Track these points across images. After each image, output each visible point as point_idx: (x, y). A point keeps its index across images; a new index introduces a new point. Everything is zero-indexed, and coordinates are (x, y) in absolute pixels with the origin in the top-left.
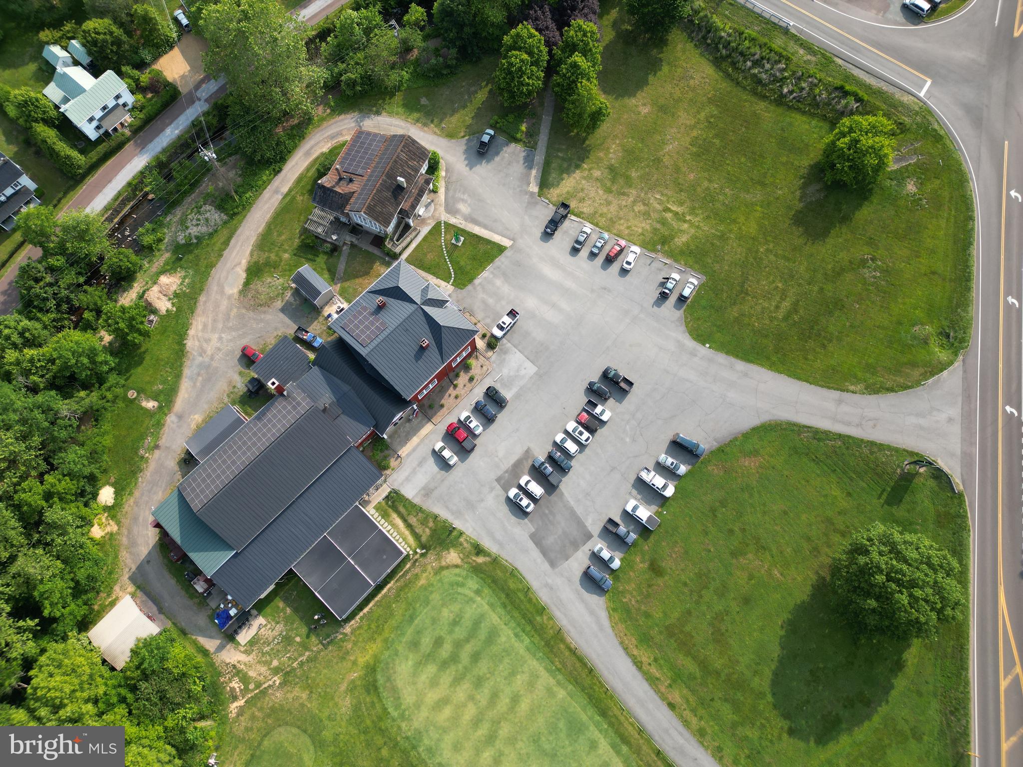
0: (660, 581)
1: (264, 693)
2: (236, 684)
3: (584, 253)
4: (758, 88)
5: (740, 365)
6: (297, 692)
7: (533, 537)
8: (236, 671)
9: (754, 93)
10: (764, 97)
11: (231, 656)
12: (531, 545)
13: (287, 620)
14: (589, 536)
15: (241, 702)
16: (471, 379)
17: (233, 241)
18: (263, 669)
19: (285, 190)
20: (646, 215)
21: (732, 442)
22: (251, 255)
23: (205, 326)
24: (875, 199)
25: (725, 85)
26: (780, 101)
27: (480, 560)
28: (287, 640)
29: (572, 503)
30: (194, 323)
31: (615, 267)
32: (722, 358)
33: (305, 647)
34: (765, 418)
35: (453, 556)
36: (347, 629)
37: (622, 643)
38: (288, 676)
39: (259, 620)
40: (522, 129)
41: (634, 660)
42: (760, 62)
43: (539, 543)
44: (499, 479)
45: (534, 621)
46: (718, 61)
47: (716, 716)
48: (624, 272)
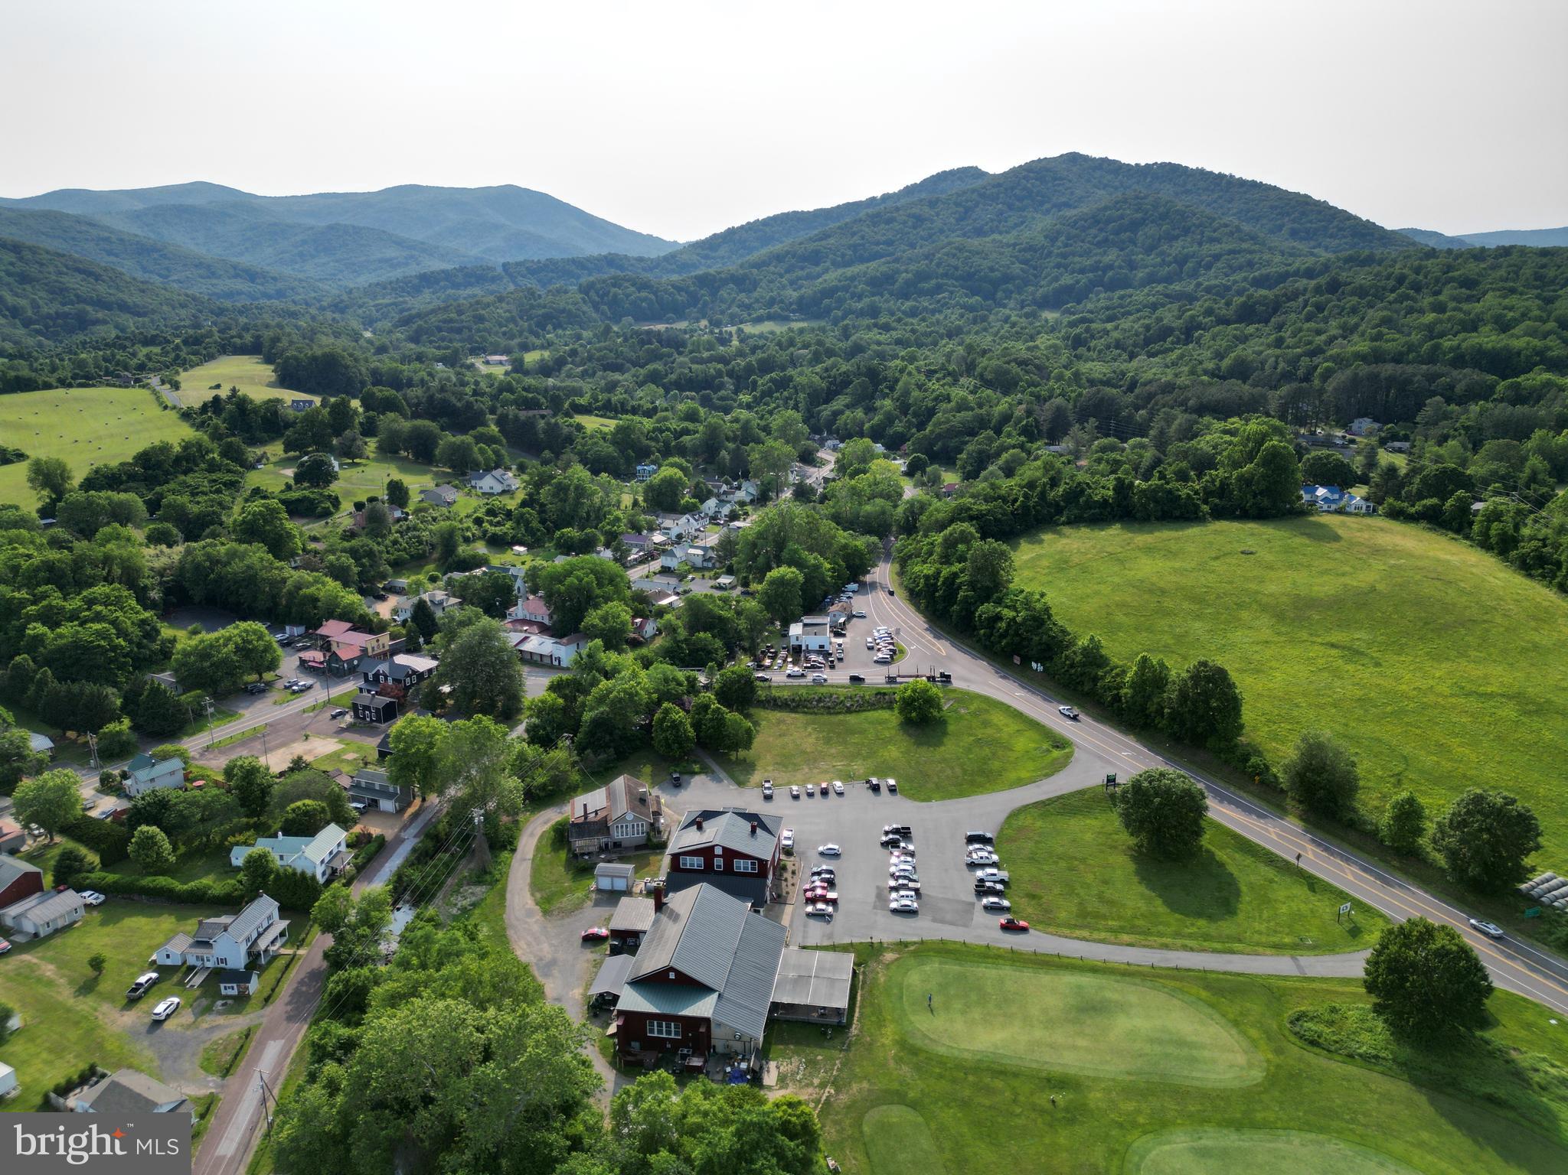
0: (1044, 900)
3: (804, 797)
4: (830, 710)
5: (965, 800)
6: (855, 1085)
7: (934, 920)
9: (830, 713)
10: (838, 713)
12: (939, 925)
13: (796, 1053)
14: (973, 904)
16: (794, 873)
17: (508, 896)
18: (810, 1090)
19: (530, 856)
20: (829, 771)
21: (1003, 828)
22: (533, 895)
23: (529, 945)
24: (951, 721)
25: (811, 717)
26: (849, 711)
27: (912, 948)
28: (812, 1064)
31: (832, 794)
32: (949, 802)
33: (830, 1058)
34: (1008, 812)
35: (889, 956)
36: (854, 1032)
38: (837, 1085)
39: (772, 1064)
40: (696, 768)
41: (1077, 938)
42: (820, 700)
43: (943, 921)
44: (875, 907)
45: (987, 955)
46: (794, 710)
47: (1161, 935)
48: (840, 794)
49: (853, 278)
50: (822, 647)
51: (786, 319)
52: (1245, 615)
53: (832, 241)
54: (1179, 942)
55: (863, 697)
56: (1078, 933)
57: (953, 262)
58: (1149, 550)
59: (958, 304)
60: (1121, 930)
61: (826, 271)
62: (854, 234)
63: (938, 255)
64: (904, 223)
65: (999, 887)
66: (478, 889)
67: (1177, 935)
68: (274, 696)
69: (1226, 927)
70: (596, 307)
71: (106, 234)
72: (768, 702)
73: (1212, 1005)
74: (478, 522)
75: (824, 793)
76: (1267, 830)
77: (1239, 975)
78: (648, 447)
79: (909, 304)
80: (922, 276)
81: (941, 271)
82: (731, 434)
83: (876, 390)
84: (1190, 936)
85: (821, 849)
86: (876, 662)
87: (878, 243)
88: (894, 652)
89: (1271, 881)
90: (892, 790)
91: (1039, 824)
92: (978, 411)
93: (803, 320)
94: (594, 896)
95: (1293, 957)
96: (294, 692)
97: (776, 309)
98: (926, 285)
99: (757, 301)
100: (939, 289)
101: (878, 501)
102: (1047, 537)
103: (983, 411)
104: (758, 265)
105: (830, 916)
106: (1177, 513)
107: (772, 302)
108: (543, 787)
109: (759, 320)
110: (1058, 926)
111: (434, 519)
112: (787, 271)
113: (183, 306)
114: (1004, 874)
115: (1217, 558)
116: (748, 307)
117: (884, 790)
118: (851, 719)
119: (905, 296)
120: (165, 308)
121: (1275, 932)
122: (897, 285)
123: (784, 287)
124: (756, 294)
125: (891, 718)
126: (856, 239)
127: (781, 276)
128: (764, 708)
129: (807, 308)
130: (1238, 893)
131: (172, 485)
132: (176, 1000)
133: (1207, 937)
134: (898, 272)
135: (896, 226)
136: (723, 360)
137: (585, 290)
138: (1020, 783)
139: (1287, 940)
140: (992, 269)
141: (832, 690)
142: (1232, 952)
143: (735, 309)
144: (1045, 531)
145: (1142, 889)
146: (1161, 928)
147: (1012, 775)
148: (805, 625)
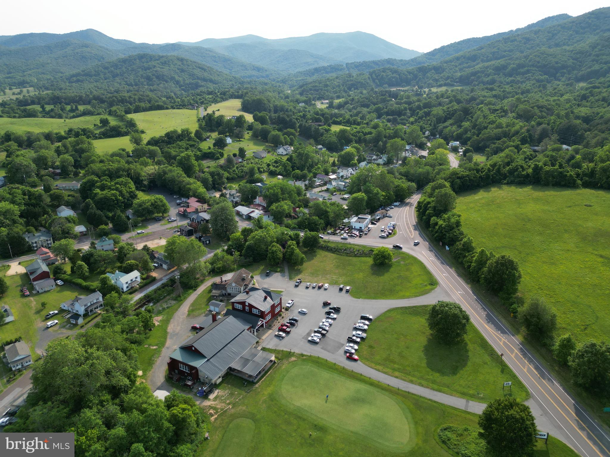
0: (374, 350)
1: (226, 410)
2: (212, 411)
3: (310, 288)
4: (348, 255)
5: (374, 300)
6: (240, 407)
7: (322, 348)
8: (211, 407)
9: (347, 256)
10: (351, 256)
11: (207, 403)
12: (322, 350)
13: (229, 389)
14: (343, 345)
15: (216, 416)
16: (283, 318)
17: (181, 307)
18: (223, 404)
19: (199, 293)
20: (327, 279)
21: (381, 315)
22: (189, 308)
23: (174, 326)
24: (394, 266)
25: (338, 256)
26: (355, 256)
27: (304, 357)
28: (232, 394)
29: (333, 338)
30: (169, 326)
31: (322, 289)
32: (367, 300)
33: (240, 394)
34: (388, 309)
35: (293, 359)
36: (257, 386)
37: (369, 366)
38: (234, 405)
39: (217, 391)
40: (279, 269)
41: (376, 369)
42: (345, 250)
43: (325, 350)
44: (303, 338)
45: (333, 368)
46: (333, 252)
47: (414, 376)
48: (326, 289)
49: (487, 67)
50: (361, 228)
51: (453, 85)
52: (566, 235)
53: (483, 51)
54: (419, 381)
55: (363, 251)
56: (378, 367)
57: (538, 59)
58: (536, 200)
59: (535, 79)
60: (398, 370)
61: (478, 64)
62: (494, 47)
63: (531, 56)
64: (520, 41)
65: (358, 340)
66: (174, 302)
67: (422, 378)
68: (162, 222)
69: (447, 379)
70: (374, 81)
71: (214, 55)
72: (325, 248)
73: (411, 412)
74: (268, 165)
75: (320, 288)
76: (500, 340)
77: (435, 402)
78: (352, 139)
79: (510, 79)
80: (521, 66)
81: (530, 63)
82: (387, 135)
83: (465, 118)
84: (426, 380)
85: (300, 310)
86: (380, 237)
87: (505, 51)
88: (390, 234)
89: (485, 363)
90: (347, 291)
91: (398, 316)
92: (504, 129)
93: (460, 86)
94: (207, 312)
95: (467, 401)
96: (169, 222)
97: (449, 81)
98: (522, 70)
99: (442, 78)
100: (528, 72)
101: (428, 167)
102: (493, 189)
103: (507, 129)
104: (446, 62)
105: (283, 338)
106: (563, 183)
107: (448, 78)
108: (219, 268)
109: (440, 86)
110: (372, 362)
111: (252, 163)
112: (460, 64)
113: (231, 81)
114: (364, 335)
115: (570, 207)
116: (437, 80)
117: (344, 291)
118: (355, 259)
119: (511, 76)
120: (225, 81)
121: (469, 387)
122: (507, 70)
123: (456, 72)
124: (442, 75)
125: (370, 261)
126: (495, 50)
127: (456, 66)
128: (323, 250)
129: (463, 81)
130: (465, 365)
131: (174, 145)
132: (56, 321)
133: (434, 382)
134: (510, 64)
135: (516, 43)
136: (409, 103)
137: (371, 74)
138: (403, 297)
139: (471, 392)
140: (557, 63)
141: (353, 246)
142: (440, 391)
143: (431, 81)
144: (494, 186)
145: (422, 355)
146: (416, 373)
147: (401, 294)
148: (359, 218)
